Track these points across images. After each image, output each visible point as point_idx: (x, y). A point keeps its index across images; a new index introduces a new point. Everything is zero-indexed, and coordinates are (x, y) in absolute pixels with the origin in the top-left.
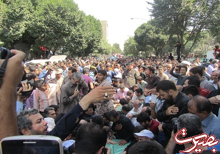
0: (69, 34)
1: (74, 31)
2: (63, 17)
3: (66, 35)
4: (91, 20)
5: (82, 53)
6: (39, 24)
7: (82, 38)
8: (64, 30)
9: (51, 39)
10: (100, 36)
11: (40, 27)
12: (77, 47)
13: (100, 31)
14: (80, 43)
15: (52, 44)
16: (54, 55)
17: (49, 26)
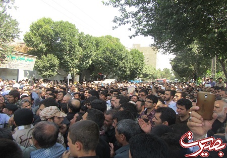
0: (117, 66)
1: (121, 63)
2: (114, 55)
3: (116, 66)
4: (136, 52)
5: (128, 77)
6: (99, 59)
7: (126, 68)
8: (115, 63)
9: (106, 68)
10: (143, 65)
11: (100, 61)
12: (123, 74)
13: (143, 61)
14: (125, 72)
15: (107, 71)
16: (107, 78)
17: (105, 60)
